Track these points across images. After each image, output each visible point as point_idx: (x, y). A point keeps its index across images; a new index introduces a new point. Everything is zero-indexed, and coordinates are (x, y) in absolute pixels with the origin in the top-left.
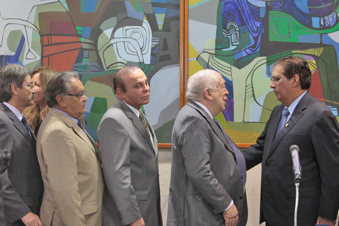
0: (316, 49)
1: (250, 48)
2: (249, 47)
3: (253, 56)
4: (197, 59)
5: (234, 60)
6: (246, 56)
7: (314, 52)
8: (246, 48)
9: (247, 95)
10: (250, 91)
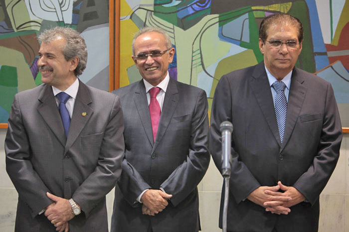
0: (282, 4)
1: (198, 4)
2: (197, 2)
3: (202, 13)
4: (131, 18)
5: (178, 18)
6: (193, 14)
7: (280, 9)
8: (193, 4)
9: (194, 62)
10: (198, 59)
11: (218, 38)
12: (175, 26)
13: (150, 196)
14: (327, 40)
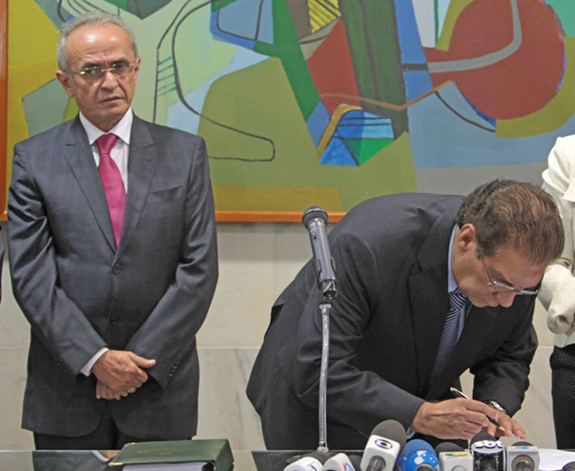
9: (161, 85)
10: (168, 77)
11: (210, 35)
12: (121, 10)
13: (113, 362)
14: (428, 40)
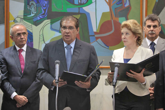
0: (76, 15)
1: (42, 15)
2: (41, 15)
3: (43, 19)
4: (14, 21)
5: (33, 21)
6: (39, 20)
8: (40, 15)
9: (40, 40)
10: (42, 38)
11: (50, 29)
12: (32, 25)
13: (19, 98)
14: (95, 30)
